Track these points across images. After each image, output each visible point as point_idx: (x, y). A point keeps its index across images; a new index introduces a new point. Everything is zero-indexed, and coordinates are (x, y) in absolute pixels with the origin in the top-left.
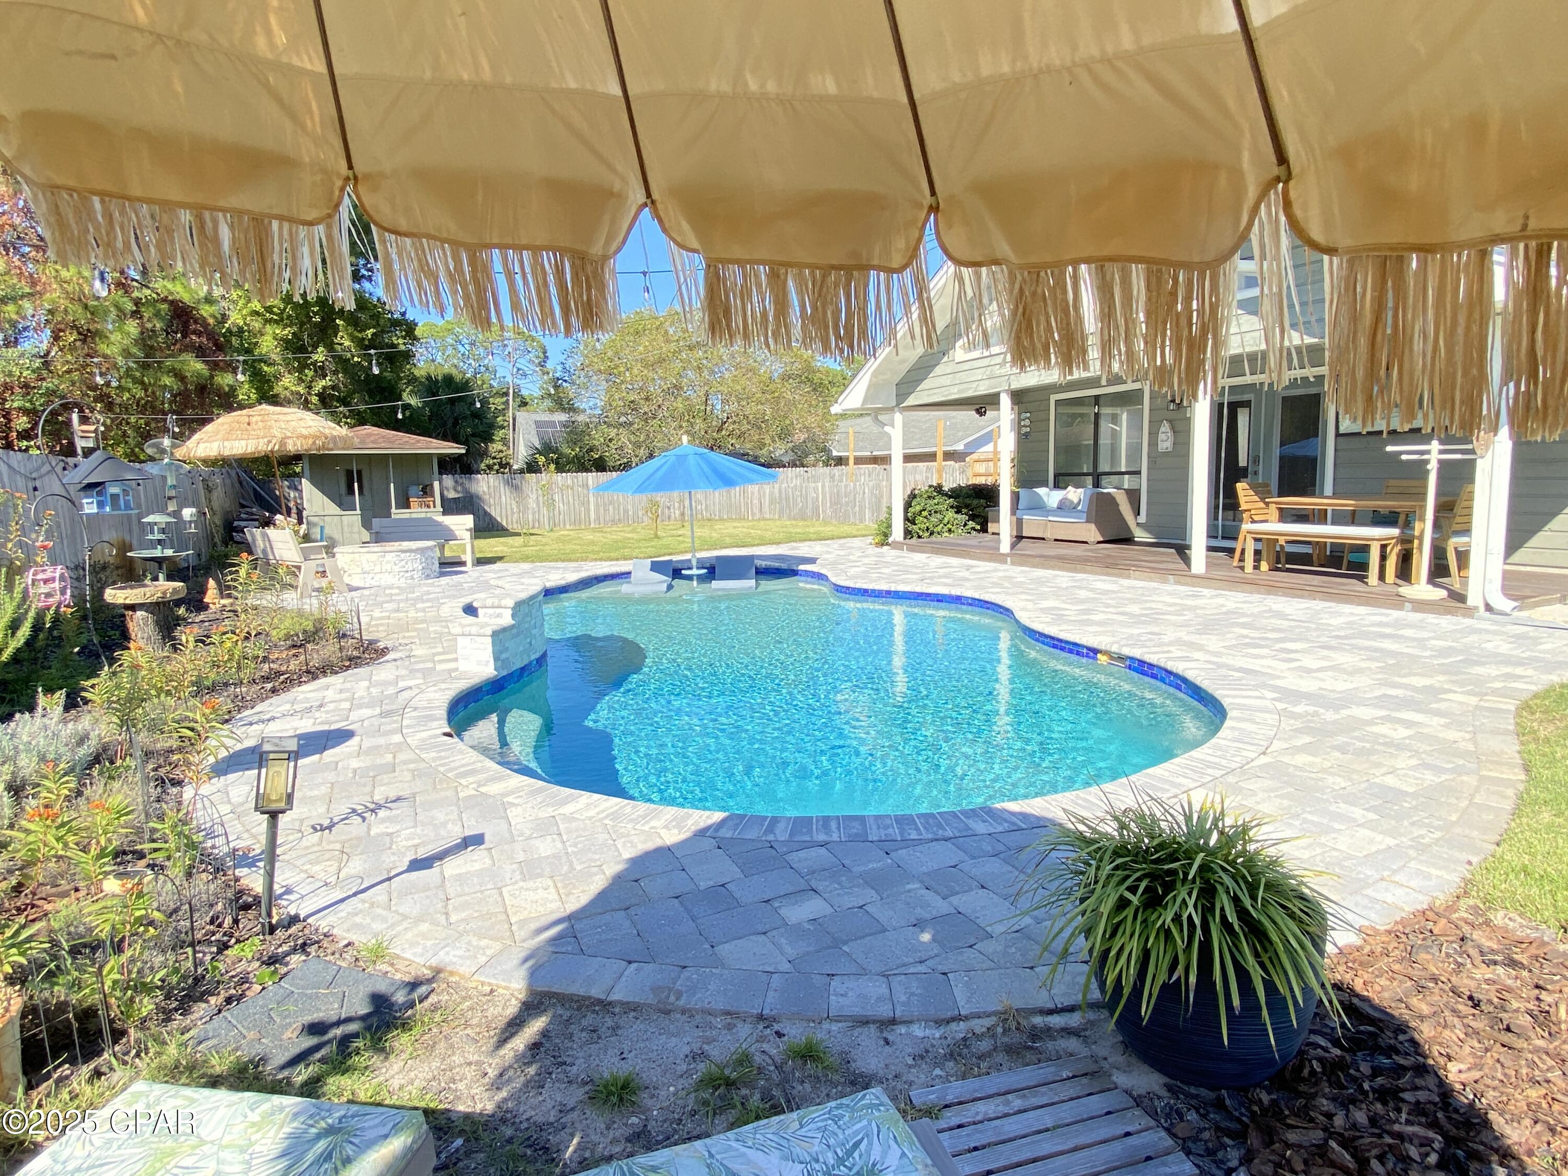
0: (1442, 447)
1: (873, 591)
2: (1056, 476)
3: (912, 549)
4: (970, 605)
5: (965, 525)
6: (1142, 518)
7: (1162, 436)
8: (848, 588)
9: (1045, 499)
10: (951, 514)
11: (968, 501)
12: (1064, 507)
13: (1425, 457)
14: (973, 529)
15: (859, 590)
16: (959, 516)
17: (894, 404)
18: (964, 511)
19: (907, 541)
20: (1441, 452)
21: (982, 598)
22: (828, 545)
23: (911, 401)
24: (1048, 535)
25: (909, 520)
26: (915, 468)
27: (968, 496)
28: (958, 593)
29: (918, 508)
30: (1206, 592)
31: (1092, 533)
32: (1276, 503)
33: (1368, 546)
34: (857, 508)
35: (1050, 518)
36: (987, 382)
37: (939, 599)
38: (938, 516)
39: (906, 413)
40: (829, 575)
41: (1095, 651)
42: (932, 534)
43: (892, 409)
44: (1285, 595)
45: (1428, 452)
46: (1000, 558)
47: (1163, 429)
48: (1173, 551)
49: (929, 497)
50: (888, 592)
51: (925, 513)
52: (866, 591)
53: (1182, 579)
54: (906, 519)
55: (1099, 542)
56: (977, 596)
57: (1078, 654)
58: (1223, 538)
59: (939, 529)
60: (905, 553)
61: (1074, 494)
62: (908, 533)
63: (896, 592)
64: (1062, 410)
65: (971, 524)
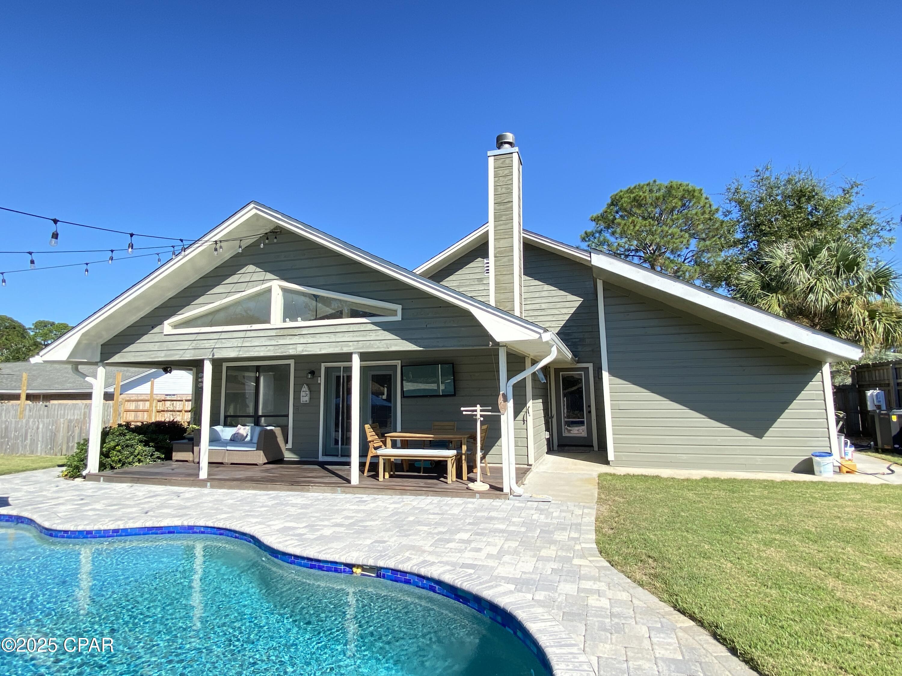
0: (481, 408)
1: (98, 531)
2: (226, 417)
3: (109, 480)
4: (203, 533)
5: (152, 455)
6: (290, 445)
7: (302, 394)
8: (66, 532)
9: (221, 434)
10: (140, 448)
11: (154, 436)
12: (236, 440)
13: (475, 413)
14: (159, 458)
15: (81, 532)
16: (147, 448)
17: (98, 360)
18: (151, 444)
19: (102, 473)
20: (481, 411)
21: (216, 525)
22: (9, 482)
23: (116, 358)
24: (226, 461)
25: (104, 454)
26: (75, 406)
27: (153, 432)
28: (191, 523)
29: (112, 444)
30: (365, 497)
31: (260, 457)
32: (391, 437)
33: (446, 461)
34: (28, 441)
35: (229, 448)
36: (193, 351)
37: (170, 531)
38: (130, 449)
39: (107, 367)
40: (35, 517)
41: (351, 566)
42: (123, 464)
43: (96, 364)
44: (411, 494)
45: (476, 411)
46: (202, 484)
47: (303, 389)
48: (317, 467)
49: (120, 434)
50: (116, 531)
51: (119, 448)
52: (89, 532)
53: (347, 490)
54: (102, 453)
55: (265, 464)
56: (210, 524)
57: (336, 570)
58: (342, 456)
59: (130, 459)
60: (103, 484)
61: (244, 430)
62: (102, 466)
63: (125, 530)
64: (231, 373)
65: (157, 454)
